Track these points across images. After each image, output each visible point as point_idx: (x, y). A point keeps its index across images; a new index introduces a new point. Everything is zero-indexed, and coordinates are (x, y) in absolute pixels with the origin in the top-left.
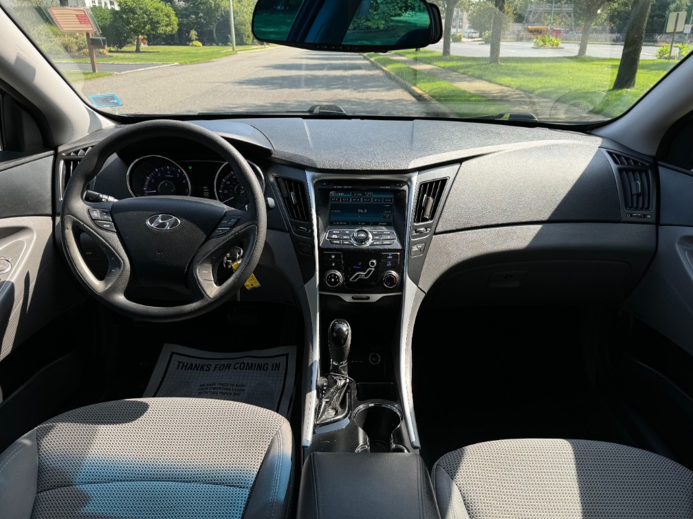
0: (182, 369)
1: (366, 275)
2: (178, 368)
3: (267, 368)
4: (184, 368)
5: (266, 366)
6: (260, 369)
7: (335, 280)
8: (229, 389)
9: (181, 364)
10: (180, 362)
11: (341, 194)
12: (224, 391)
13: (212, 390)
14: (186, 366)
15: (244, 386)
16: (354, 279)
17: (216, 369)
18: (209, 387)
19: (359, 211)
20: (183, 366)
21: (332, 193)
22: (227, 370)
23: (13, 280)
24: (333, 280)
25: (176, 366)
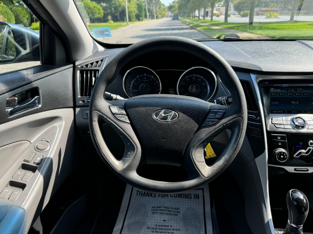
0: (139, 195)
1: (307, 153)
2: (137, 195)
3: (191, 197)
4: (141, 195)
5: (190, 195)
6: (187, 198)
7: (284, 156)
8: (171, 211)
9: (139, 192)
10: (138, 191)
11: (279, 90)
12: (168, 212)
13: (160, 212)
14: (142, 194)
15: (179, 209)
16: (297, 155)
17: (160, 196)
18: (158, 209)
19: (293, 102)
20: (140, 193)
21: (272, 90)
22: (167, 197)
23: (51, 157)
24: (282, 157)
25: (136, 194)
